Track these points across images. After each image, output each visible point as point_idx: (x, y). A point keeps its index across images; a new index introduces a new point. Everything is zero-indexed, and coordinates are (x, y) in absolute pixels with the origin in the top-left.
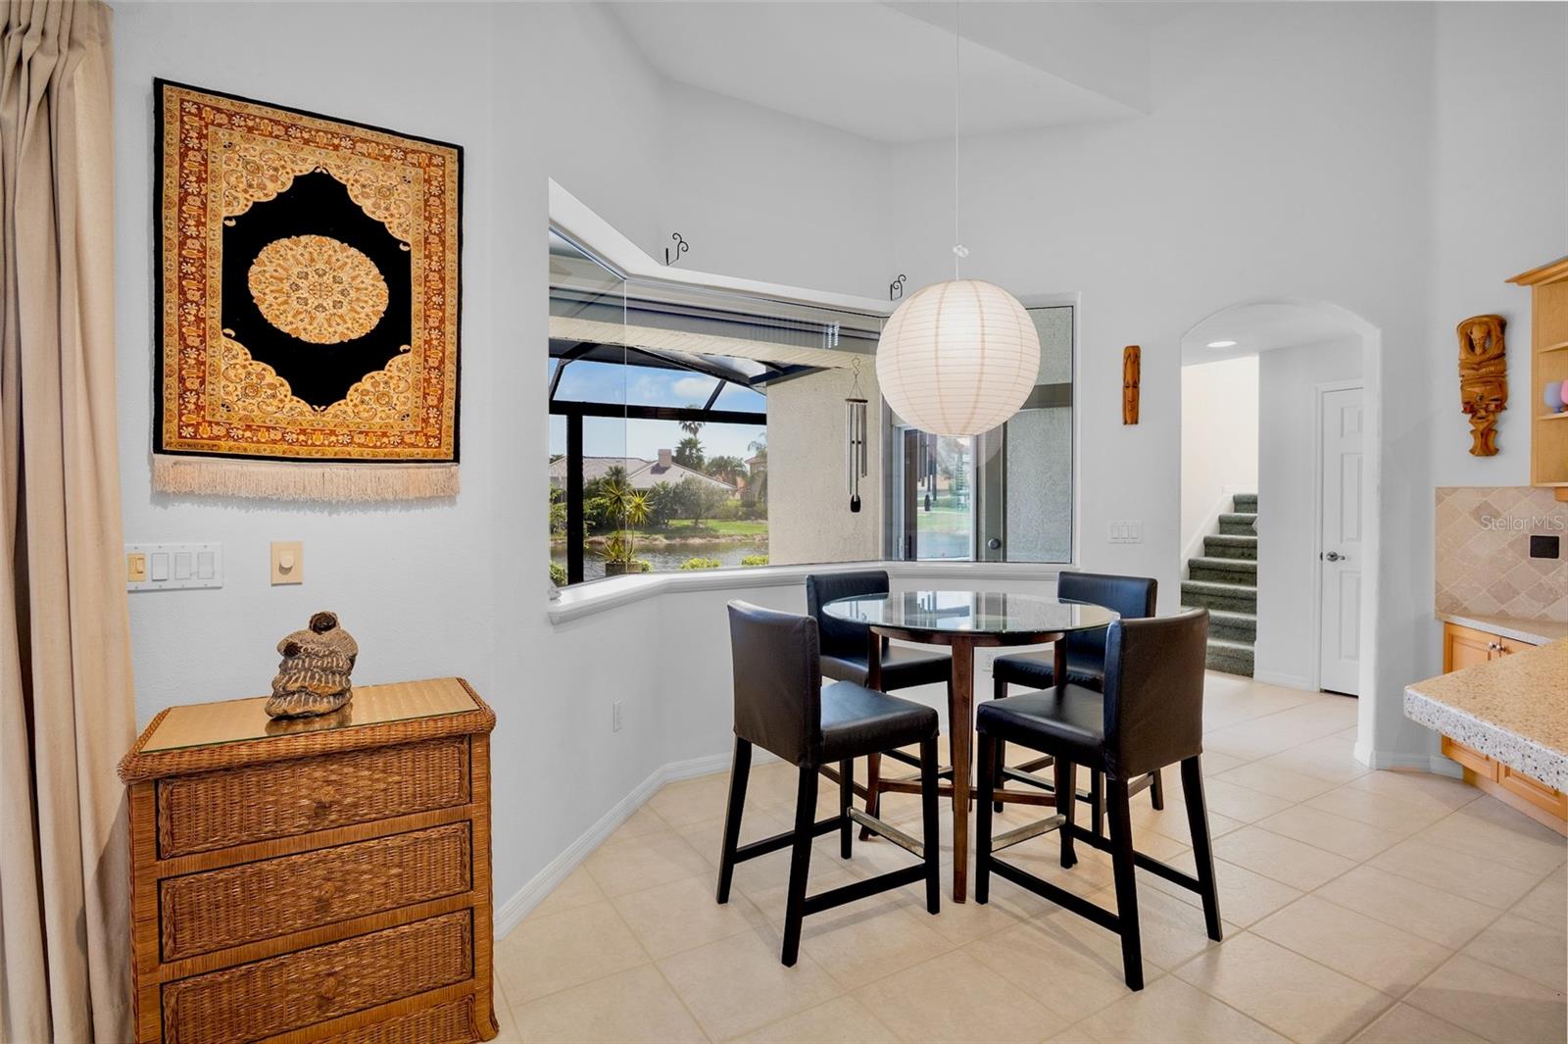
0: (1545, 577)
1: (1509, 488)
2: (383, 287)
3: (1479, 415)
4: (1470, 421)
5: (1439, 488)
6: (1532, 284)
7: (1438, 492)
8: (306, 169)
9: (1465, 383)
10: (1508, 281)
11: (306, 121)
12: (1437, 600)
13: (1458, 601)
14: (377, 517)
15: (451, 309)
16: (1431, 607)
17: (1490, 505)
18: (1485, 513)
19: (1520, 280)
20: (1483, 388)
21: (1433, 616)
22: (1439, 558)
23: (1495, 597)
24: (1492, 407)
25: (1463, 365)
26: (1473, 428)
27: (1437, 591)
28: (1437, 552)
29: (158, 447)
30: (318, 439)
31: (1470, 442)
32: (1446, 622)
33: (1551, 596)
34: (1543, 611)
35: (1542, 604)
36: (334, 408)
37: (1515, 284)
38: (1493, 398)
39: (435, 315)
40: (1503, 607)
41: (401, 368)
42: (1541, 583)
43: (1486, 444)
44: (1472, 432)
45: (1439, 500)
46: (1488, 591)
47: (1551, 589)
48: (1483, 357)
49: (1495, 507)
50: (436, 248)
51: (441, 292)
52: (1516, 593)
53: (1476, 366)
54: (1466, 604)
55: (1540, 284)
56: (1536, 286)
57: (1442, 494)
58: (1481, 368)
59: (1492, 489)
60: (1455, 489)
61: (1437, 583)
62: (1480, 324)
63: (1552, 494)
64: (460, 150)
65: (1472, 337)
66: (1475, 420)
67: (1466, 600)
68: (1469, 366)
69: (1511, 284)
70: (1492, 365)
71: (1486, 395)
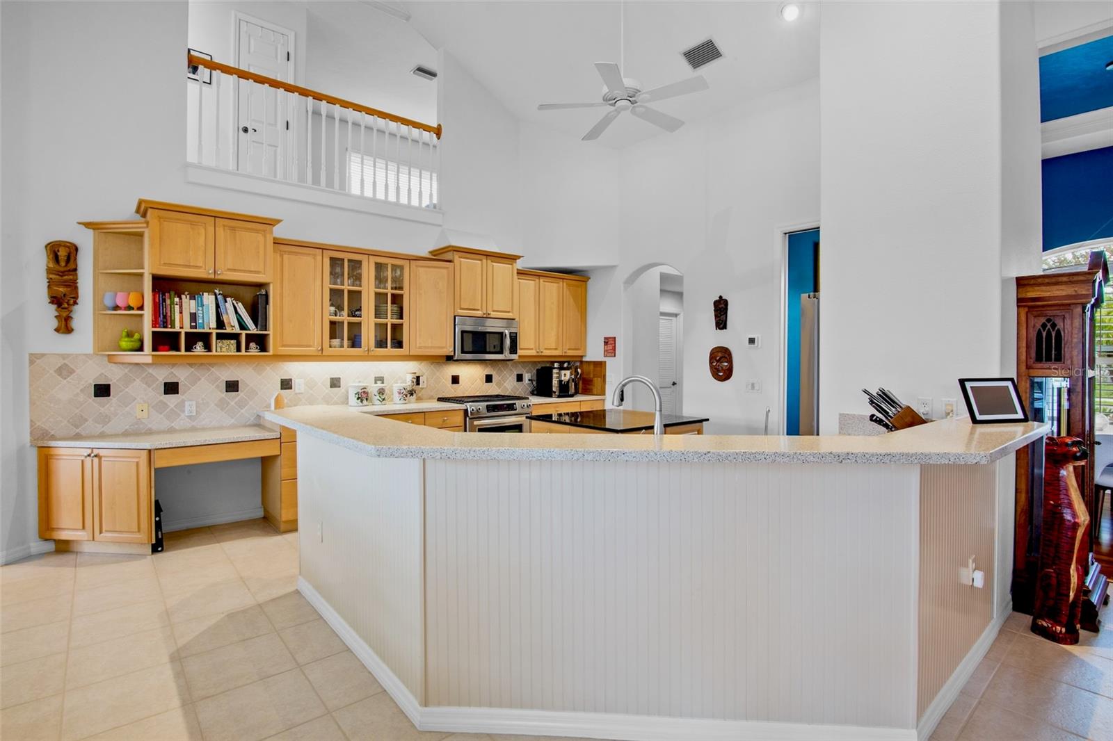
0: (102, 409)
1: (80, 355)
3: (63, 306)
4: (56, 310)
5: (32, 354)
6: (94, 229)
7: (30, 357)
9: (51, 283)
10: (79, 223)
12: (31, 433)
13: (47, 431)
16: (27, 438)
17: (67, 365)
18: (64, 371)
19: (88, 225)
20: (65, 289)
21: (29, 444)
22: (32, 403)
23: (72, 425)
24: (72, 302)
25: (49, 271)
26: (58, 314)
27: (31, 426)
28: (30, 399)
31: (55, 323)
32: (38, 447)
33: (105, 419)
34: (102, 429)
35: (101, 426)
37: (83, 226)
38: (72, 296)
40: (77, 431)
42: (100, 413)
43: (65, 326)
44: (56, 317)
45: (32, 362)
46: (68, 421)
47: (106, 416)
48: (65, 269)
49: (72, 367)
52: (86, 420)
53: (61, 274)
54: (53, 433)
55: (100, 231)
56: (97, 231)
57: (34, 358)
58: (65, 275)
59: (69, 355)
60: (43, 355)
61: (31, 421)
62: (65, 246)
63: (106, 359)
65: (59, 254)
66: (60, 309)
67: (52, 430)
68: (57, 273)
69: (81, 225)
70: (71, 275)
71: (67, 293)
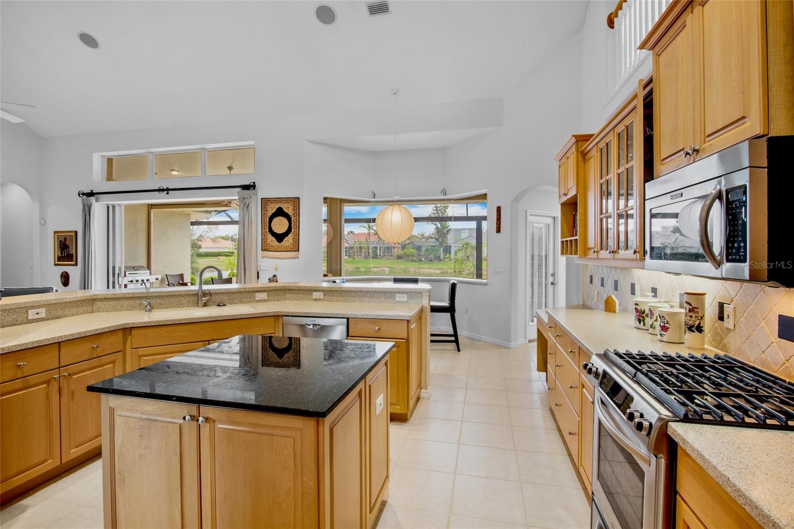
2: (288, 223)
8: (278, 207)
11: (278, 199)
14: (288, 260)
15: (298, 225)
29: (262, 250)
30: (280, 248)
36: (282, 243)
39: (295, 226)
41: (290, 236)
50: (295, 215)
51: (296, 223)
64: (299, 198)
